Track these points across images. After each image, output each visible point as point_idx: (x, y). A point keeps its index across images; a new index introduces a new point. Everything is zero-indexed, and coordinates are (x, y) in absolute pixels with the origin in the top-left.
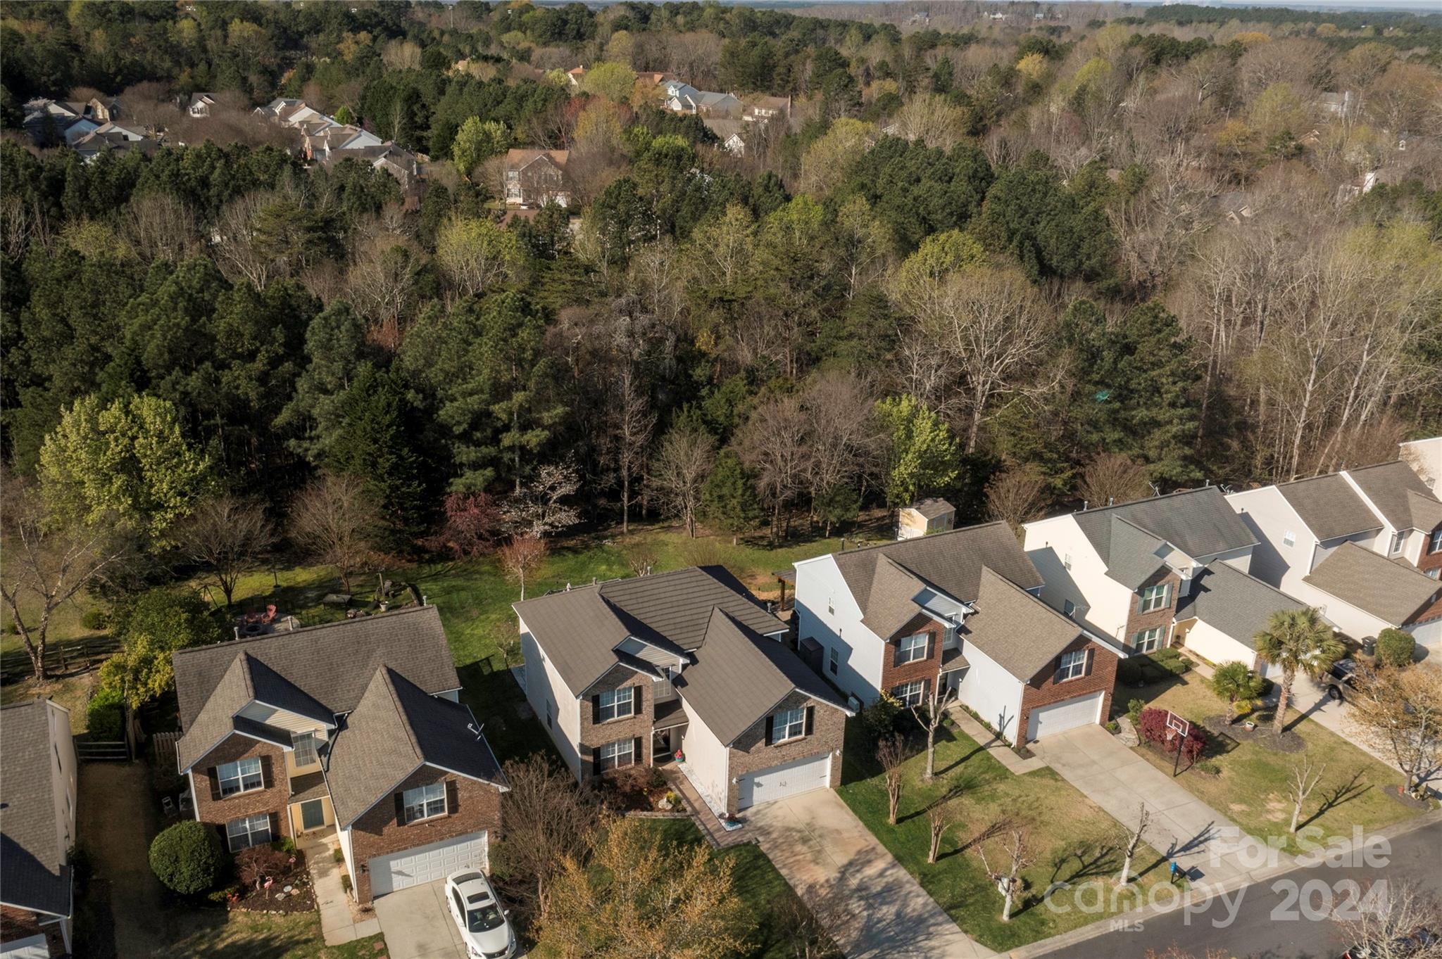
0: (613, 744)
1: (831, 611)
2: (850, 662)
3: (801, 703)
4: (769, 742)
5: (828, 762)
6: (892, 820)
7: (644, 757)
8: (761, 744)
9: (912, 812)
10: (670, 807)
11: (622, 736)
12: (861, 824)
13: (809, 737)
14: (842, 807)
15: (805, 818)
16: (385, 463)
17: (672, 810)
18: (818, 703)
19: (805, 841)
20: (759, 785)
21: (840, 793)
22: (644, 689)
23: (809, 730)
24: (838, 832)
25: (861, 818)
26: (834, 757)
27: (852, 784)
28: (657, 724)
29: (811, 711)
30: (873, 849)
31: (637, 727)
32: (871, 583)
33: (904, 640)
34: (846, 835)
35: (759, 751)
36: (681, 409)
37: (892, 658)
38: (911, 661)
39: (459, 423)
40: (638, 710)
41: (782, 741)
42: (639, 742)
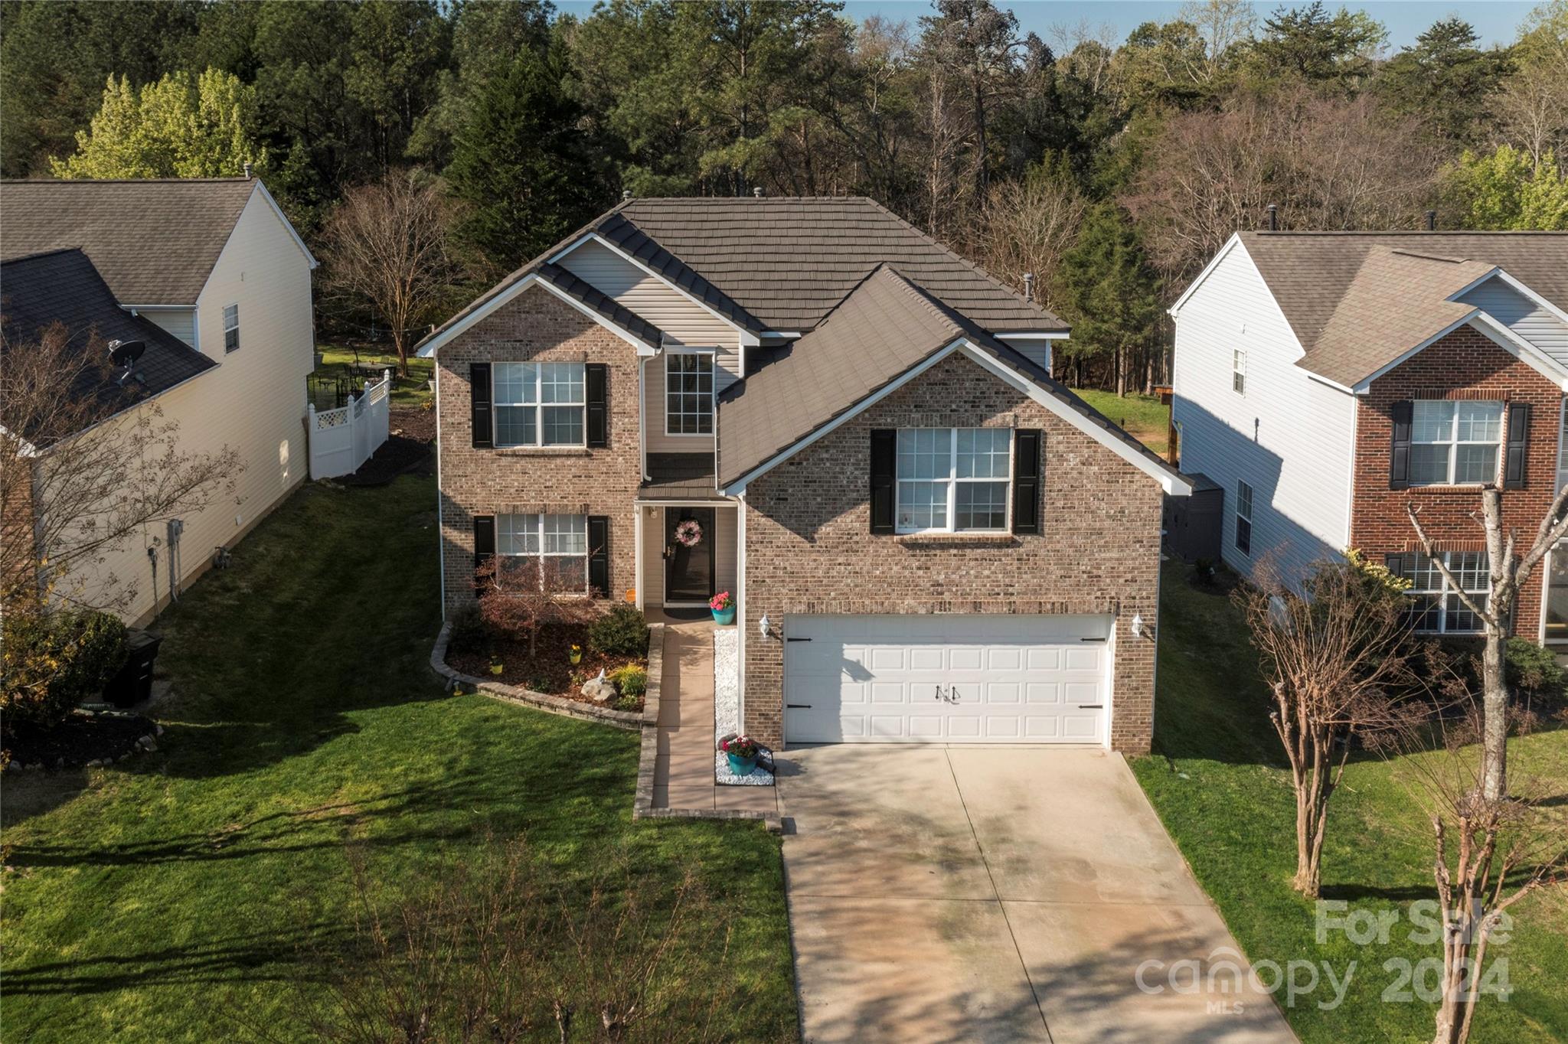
0: (534, 518)
1: (1239, 383)
3: (993, 409)
4: (883, 522)
5: (1106, 656)
6: (1303, 878)
8: (856, 519)
9: (1403, 881)
10: (605, 695)
11: (553, 500)
12: (1182, 864)
13: (1029, 542)
14: (1132, 806)
15: (987, 802)
17: (610, 702)
18: (1057, 422)
19: (951, 861)
20: (860, 673)
21: (1141, 770)
22: (615, 377)
23: (1029, 517)
24: (1085, 868)
25: (1186, 848)
26: (1124, 641)
28: (651, 491)
29: (1030, 446)
30: (1200, 943)
31: (596, 484)
34: (1106, 883)
35: (847, 544)
37: (1384, 461)
38: (1451, 483)
40: (599, 437)
41: (932, 532)
42: (599, 530)
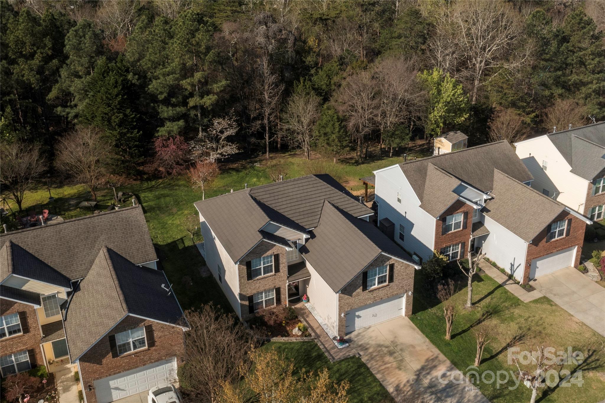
0: (262, 293)
1: (399, 200)
2: (413, 233)
3: (385, 262)
4: (365, 288)
5: (404, 300)
6: (448, 337)
7: (282, 300)
8: (360, 290)
9: (460, 330)
10: (300, 333)
11: (267, 287)
12: (428, 340)
13: (391, 284)
14: (414, 329)
15: (390, 338)
16: (116, 119)
17: (302, 336)
18: (396, 261)
19: (391, 353)
20: (359, 317)
21: (412, 319)
22: (281, 256)
23: (391, 280)
24: (413, 346)
25: (427, 336)
26: (408, 296)
27: (420, 313)
28: (290, 279)
29: (392, 267)
30: (437, 357)
31: (277, 281)
32: (424, 182)
33: (448, 217)
34: (418, 348)
35: (358, 295)
36: (299, 81)
37: (441, 230)
38: (453, 231)
39: (161, 93)
40: (277, 270)
41: (373, 287)
42: (278, 291)
